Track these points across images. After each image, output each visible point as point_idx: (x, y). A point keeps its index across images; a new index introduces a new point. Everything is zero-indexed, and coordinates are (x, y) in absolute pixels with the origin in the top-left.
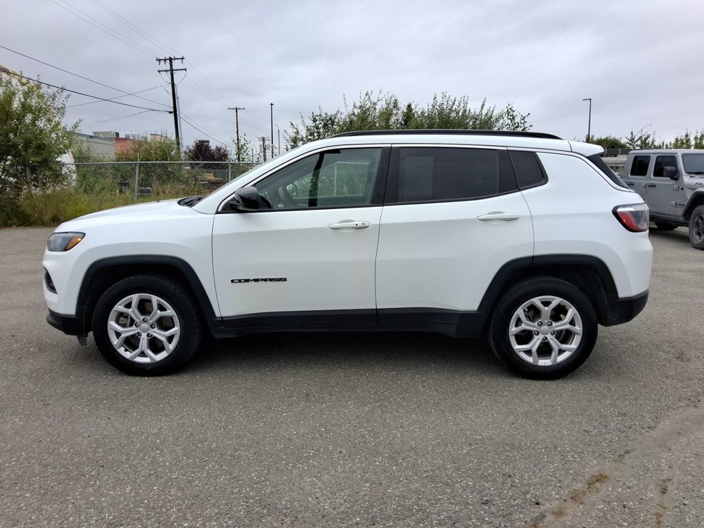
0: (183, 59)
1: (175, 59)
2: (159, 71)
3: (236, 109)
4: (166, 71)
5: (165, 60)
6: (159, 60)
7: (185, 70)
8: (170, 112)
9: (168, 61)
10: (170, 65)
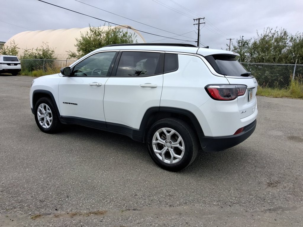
0: (204, 18)
1: (201, 19)
2: (194, 25)
3: (231, 39)
4: (197, 24)
5: (197, 19)
6: (195, 20)
7: (205, 23)
8: (196, 42)
9: (198, 20)
10: (199, 22)
